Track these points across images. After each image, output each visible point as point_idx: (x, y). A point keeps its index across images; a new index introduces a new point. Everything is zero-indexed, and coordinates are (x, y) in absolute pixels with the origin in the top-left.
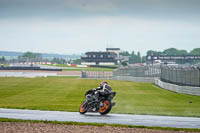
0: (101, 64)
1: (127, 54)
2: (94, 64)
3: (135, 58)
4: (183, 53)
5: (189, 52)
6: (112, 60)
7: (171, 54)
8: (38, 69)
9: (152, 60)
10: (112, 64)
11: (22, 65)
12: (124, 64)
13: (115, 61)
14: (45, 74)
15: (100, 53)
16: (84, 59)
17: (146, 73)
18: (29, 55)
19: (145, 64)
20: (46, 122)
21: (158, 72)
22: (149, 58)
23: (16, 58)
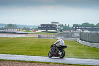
0: (49, 31)
1: (62, 25)
2: (45, 30)
3: (66, 28)
4: (92, 26)
5: (95, 25)
6: (54, 28)
7: (86, 26)
8: (15, 33)
9: (76, 29)
10: (54, 31)
11: (6, 31)
12: (61, 31)
13: (56, 29)
14: (19, 36)
15: (48, 25)
16: (39, 28)
17: (73, 35)
18: (10, 26)
19: (72, 31)
20: (19, 61)
21: (79, 35)
22: (74, 28)
23: (3, 27)
